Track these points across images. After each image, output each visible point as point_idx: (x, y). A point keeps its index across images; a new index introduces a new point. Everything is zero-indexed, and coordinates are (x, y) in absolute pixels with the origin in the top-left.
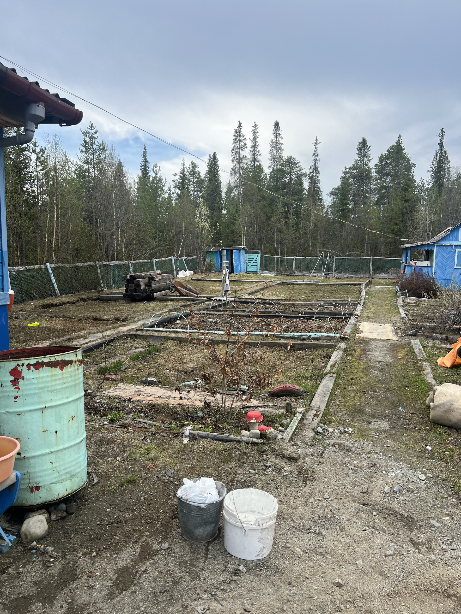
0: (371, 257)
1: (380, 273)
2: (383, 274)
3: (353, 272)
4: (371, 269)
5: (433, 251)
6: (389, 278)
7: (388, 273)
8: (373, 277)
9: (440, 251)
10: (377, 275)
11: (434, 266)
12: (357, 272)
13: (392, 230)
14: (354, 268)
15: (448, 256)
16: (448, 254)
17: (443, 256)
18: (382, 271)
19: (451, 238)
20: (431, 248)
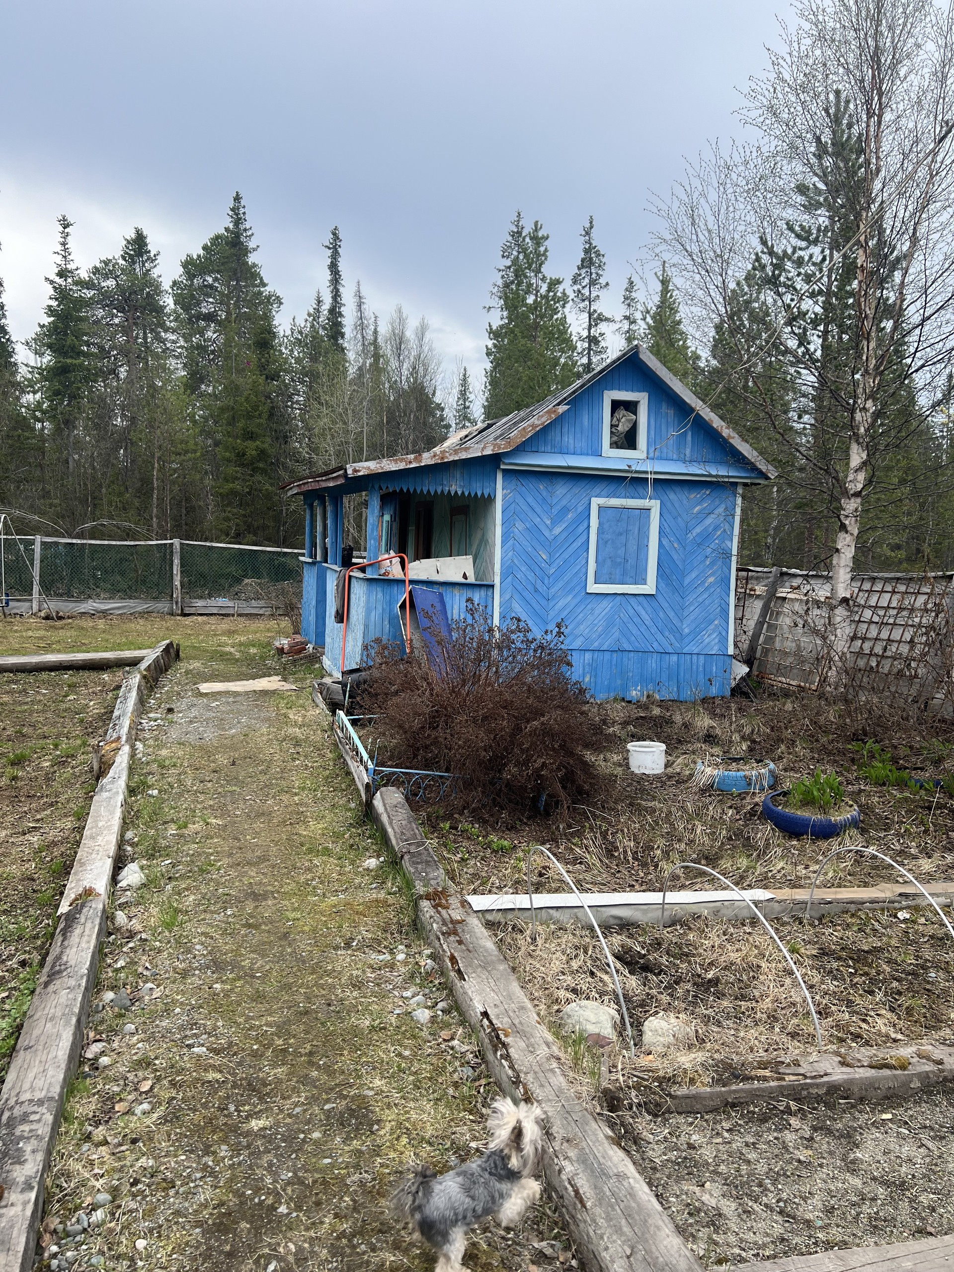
0: (176, 542)
1: (210, 596)
2: (222, 601)
3: (115, 592)
4: (177, 582)
5: (489, 500)
6: (240, 615)
7: (236, 596)
8: (187, 610)
9: (521, 501)
10: (200, 603)
11: (497, 581)
12: (128, 593)
13: (238, 455)
14: (119, 578)
15: (557, 530)
16: (555, 522)
17: (534, 531)
18: (216, 590)
19: (569, 440)
20: (478, 489)
